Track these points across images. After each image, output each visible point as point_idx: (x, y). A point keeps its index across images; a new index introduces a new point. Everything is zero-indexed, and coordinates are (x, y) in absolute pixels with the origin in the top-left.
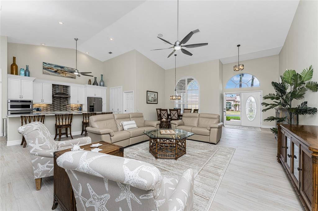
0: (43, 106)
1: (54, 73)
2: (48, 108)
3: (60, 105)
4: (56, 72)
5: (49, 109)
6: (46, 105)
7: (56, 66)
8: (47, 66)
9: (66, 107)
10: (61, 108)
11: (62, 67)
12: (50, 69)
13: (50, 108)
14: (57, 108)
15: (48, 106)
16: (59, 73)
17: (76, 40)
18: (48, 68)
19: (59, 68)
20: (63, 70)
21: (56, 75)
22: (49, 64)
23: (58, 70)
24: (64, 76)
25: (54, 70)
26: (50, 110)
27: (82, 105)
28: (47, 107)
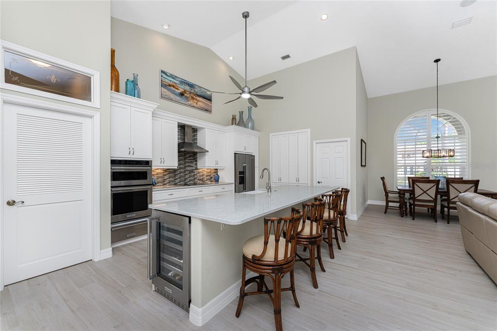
0: (158, 174)
1: (178, 98)
2: (166, 177)
3: (185, 172)
4: (182, 94)
5: (167, 181)
6: (162, 171)
7: (184, 82)
8: (168, 80)
9: (194, 175)
10: (187, 177)
11: (192, 86)
12: (174, 87)
13: (169, 178)
14: (180, 178)
15: (166, 173)
16: (187, 98)
17: (246, 16)
18: (170, 85)
19: (188, 88)
20: (193, 91)
21: (183, 101)
22: (172, 76)
23: (185, 91)
24: (195, 105)
25: (179, 91)
26: (169, 183)
27: (217, 169)
28: (164, 175)
